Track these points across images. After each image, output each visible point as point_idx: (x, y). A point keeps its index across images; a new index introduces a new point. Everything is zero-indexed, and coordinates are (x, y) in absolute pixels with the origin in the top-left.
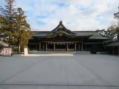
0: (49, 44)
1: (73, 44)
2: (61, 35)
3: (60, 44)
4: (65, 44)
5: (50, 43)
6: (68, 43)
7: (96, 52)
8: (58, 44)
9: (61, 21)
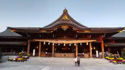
0: (44, 43)
1: (87, 44)
2: (65, 28)
3: (63, 44)
8: (59, 45)
9: (65, 9)
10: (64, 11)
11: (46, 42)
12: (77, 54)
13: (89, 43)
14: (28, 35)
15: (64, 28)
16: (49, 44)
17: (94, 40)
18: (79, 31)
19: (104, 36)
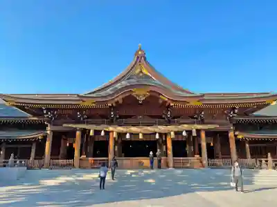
0: (92, 133)
1: (194, 134)
3: (137, 135)
5: (97, 132)
8: (128, 136)
11: (94, 131)
13: (198, 131)
14: (47, 113)
15: (139, 95)
16: (102, 134)
19: (234, 113)
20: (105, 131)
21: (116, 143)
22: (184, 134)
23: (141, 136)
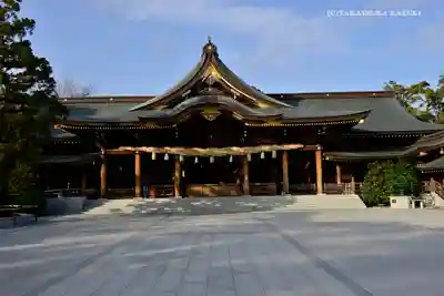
0: (153, 157)
1: (274, 155)
2: (210, 115)
3: (207, 158)
4: (234, 157)
5: (160, 156)
6: (253, 155)
7: (392, 198)
8: (196, 161)
9: (210, 44)
10: (205, 48)
11: (157, 154)
12: (246, 186)
13: (280, 153)
15: (208, 114)
16: (166, 158)
17: (295, 143)
18: (249, 121)
20: (169, 155)
21: (183, 167)
22: (262, 156)
23: (212, 160)
